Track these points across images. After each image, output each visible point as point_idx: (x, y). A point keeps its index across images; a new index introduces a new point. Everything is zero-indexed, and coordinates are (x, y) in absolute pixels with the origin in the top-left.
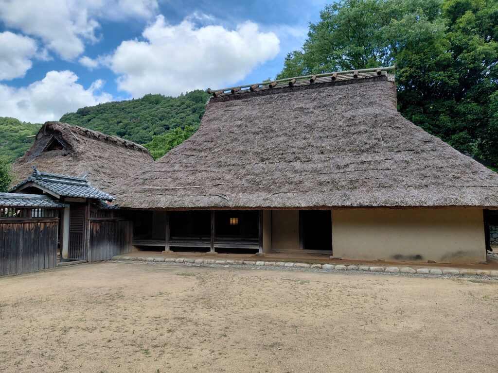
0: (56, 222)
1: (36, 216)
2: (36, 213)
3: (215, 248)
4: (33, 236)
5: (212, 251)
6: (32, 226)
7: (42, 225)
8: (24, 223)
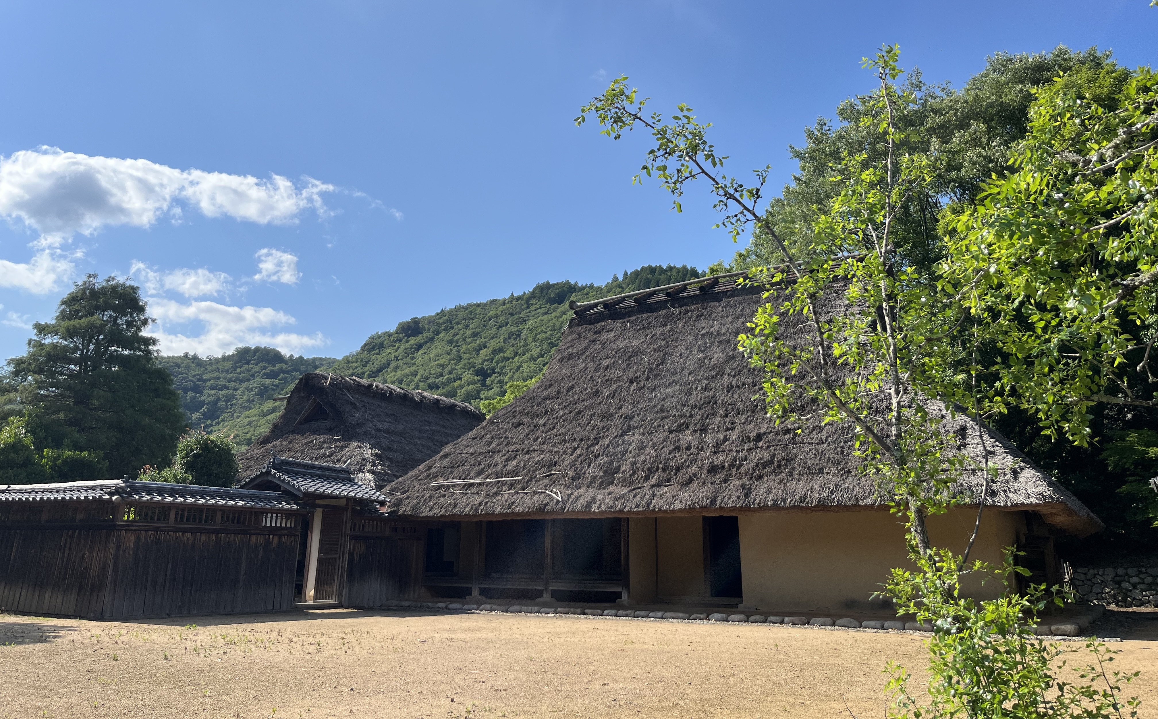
0: (296, 536)
1: (268, 524)
2: (269, 520)
3: (552, 591)
4: (260, 556)
5: (547, 597)
6: (261, 539)
7: (276, 539)
8: (251, 534)
